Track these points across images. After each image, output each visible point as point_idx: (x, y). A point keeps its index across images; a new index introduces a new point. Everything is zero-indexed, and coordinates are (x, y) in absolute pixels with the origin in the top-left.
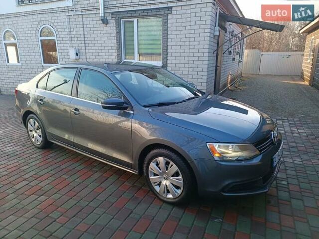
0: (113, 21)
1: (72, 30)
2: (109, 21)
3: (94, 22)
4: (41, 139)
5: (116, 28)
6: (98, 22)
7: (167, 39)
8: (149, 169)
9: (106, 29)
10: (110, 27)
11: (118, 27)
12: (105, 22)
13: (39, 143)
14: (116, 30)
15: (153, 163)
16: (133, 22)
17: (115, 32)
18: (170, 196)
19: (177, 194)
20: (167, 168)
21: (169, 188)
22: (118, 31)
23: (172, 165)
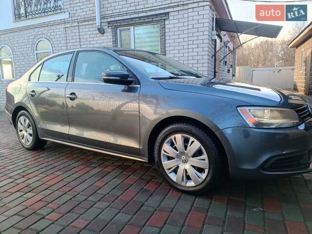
0: (109, 30)
1: (68, 41)
2: (105, 30)
3: (91, 33)
4: (32, 138)
5: (113, 36)
6: (94, 32)
7: (165, 44)
8: (163, 152)
9: (102, 38)
10: (107, 36)
11: (115, 35)
12: (102, 31)
13: (29, 144)
14: (113, 39)
15: (167, 143)
16: (129, 29)
17: (112, 41)
18: (191, 184)
19: (200, 180)
20: (186, 147)
21: (189, 173)
22: (114, 39)
23: (193, 142)
